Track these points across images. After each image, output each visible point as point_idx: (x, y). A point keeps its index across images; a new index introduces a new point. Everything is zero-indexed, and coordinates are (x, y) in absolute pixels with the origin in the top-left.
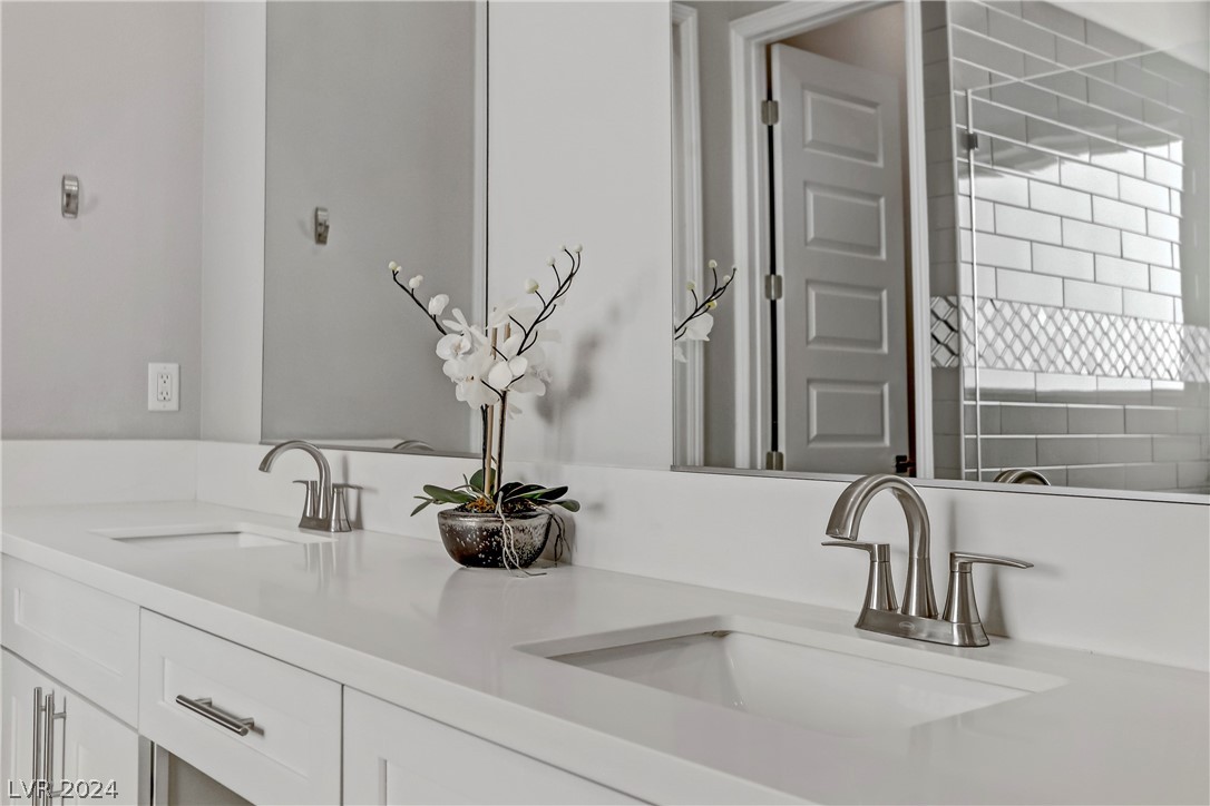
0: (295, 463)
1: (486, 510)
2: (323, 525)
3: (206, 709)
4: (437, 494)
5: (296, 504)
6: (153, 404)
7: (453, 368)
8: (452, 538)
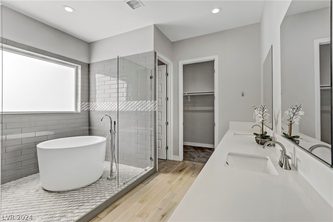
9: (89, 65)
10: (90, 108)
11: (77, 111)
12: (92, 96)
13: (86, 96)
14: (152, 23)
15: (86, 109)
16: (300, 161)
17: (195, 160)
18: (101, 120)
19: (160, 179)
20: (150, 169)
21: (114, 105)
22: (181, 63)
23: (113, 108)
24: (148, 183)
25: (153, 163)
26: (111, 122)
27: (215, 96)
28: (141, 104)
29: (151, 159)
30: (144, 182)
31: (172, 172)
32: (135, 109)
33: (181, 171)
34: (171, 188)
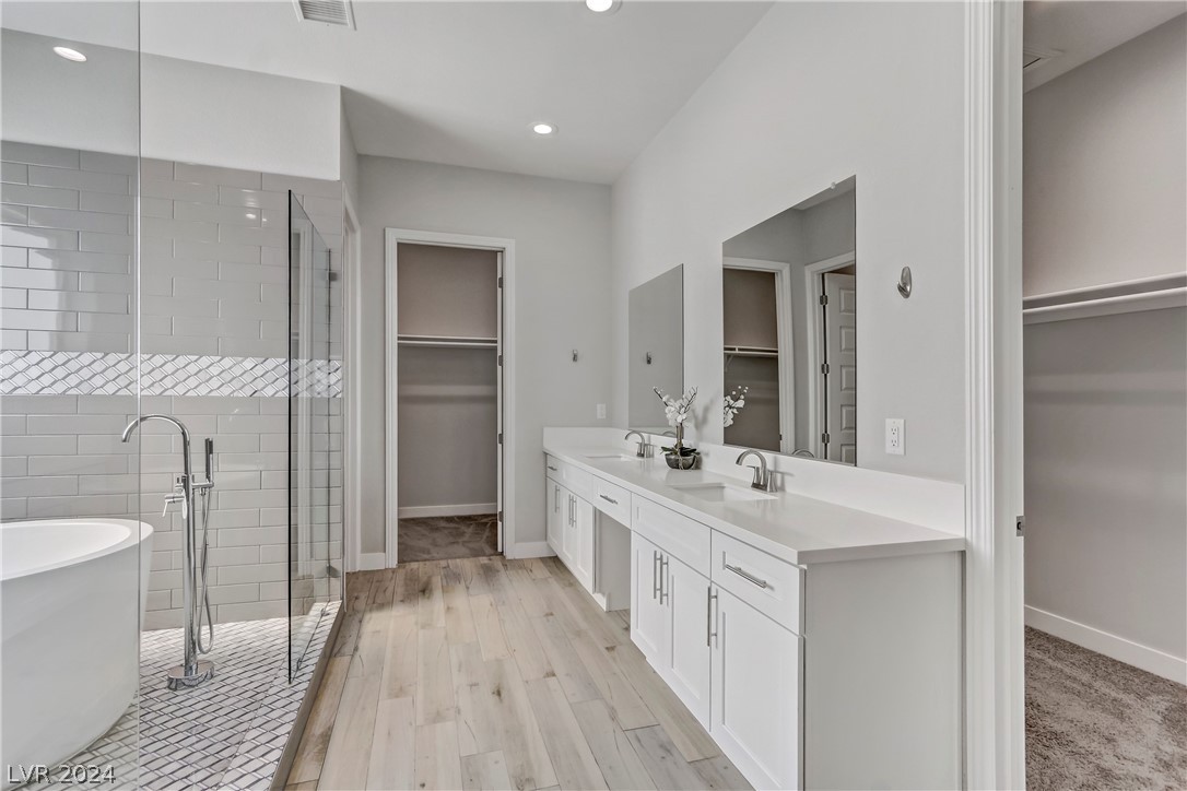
0: (636, 438)
1: (676, 454)
2: (643, 456)
3: (606, 498)
4: (664, 449)
5: (636, 449)
6: (599, 417)
7: (669, 416)
8: (668, 460)
14: (335, 79)
16: (791, 475)
17: (435, 555)
18: (125, 441)
19: (384, 627)
20: (334, 607)
21: (107, 369)
22: (393, 237)
23: (98, 381)
24: (356, 649)
25: (337, 585)
26: (186, 444)
27: (499, 354)
28: (214, 370)
29: (331, 571)
30: (336, 650)
31: (402, 601)
32: (248, 391)
33: (425, 590)
34: (446, 637)
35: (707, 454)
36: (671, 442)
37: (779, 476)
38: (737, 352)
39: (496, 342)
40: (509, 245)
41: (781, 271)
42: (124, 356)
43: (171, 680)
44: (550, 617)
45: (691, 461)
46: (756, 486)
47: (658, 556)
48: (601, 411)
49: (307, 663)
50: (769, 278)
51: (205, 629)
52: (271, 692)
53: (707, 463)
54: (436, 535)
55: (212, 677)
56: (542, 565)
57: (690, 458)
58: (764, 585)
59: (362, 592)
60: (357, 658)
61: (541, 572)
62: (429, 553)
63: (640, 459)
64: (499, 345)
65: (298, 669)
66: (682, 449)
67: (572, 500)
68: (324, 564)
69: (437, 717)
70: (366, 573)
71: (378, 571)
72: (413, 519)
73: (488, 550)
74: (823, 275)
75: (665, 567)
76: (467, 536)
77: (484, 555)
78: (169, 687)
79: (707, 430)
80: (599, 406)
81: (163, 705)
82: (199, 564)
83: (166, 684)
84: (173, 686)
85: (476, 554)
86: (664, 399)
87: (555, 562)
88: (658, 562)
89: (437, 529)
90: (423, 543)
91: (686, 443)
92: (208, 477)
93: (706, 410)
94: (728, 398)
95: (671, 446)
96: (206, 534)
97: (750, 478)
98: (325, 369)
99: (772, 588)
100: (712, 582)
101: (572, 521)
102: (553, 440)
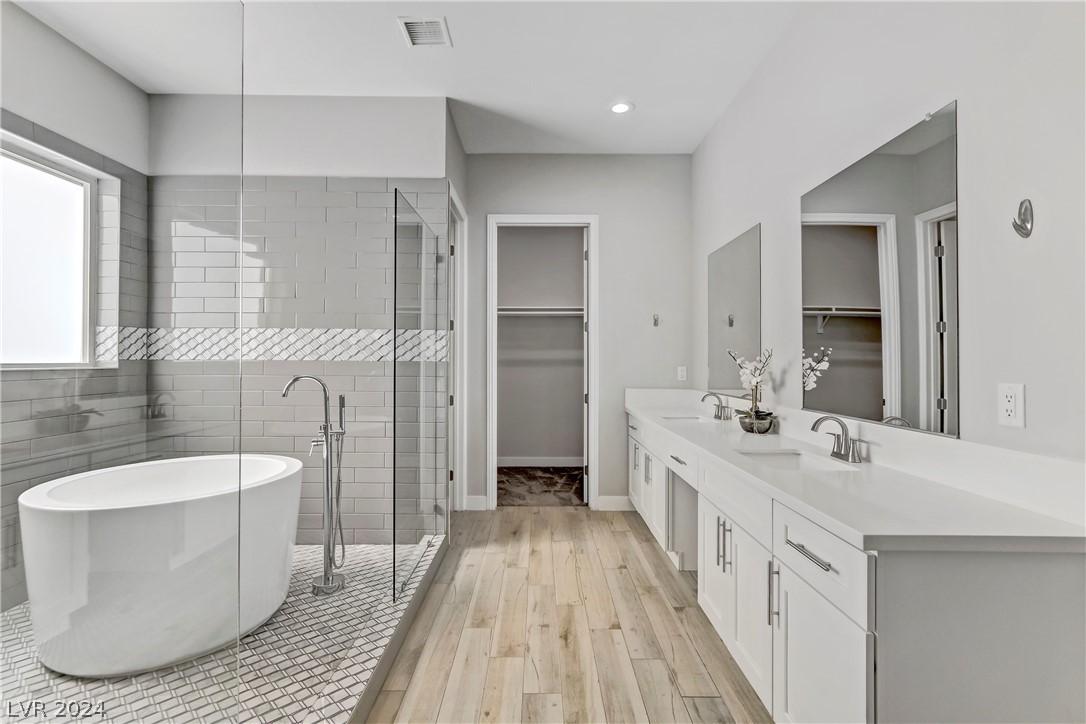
0: (712, 400)
1: (751, 417)
2: (720, 418)
3: (676, 459)
4: (738, 412)
5: (713, 411)
6: (679, 378)
7: (743, 379)
8: (743, 424)
9: (150, 183)
10: (153, 349)
11: (96, 363)
12: (159, 305)
13: (137, 305)
14: (440, 92)
15: (139, 356)
16: (879, 445)
17: (529, 501)
18: (284, 396)
19: (479, 563)
20: (438, 540)
21: (282, 340)
22: (494, 221)
23: (276, 350)
24: (453, 579)
25: (441, 521)
26: (326, 399)
27: (585, 321)
28: (353, 340)
29: (437, 509)
30: (437, 578)
31: (496, 540)
32: (376, 357)
33: (516, 533)
34: (527, 578)
35: (784, 419)
36: (746, 405)
37: (864, 446)
38: (834, 312)
39: (582, 310)
40: (592, 220)
41: (884, 224)
42: (293, 330)
43: (314, 587)
44: (624, 570)
45: (767, 426)
46: (836, 455)
47: (721, 523)
48: (681, 373)
49: (410, 586)
50: (872, 231)
51: (339, 548)
52: (380, 607)
53: (785, 427)
54: (533, 483)
55: (343, 588)
56: (623, 518)
57: (766, 423)
58: (827, 567)
59: (464, 529)
60: (452, 588)
61: (620, 526)
62: (524, 499)
63: (717, 421)
64: (585, 313)
65: (402, 590)
66: (757, 412)
67: (647, 459)
68: (432, 503)
69: (509, 652)
70: (471, 513)
71: (480, 511)
72: (516, 468)
73: (576, 500)
74: (939, 224)
75: (728, 534)
76: (559, 486)
77: (571, 504)
78: (313, 592)
79: (785, 393)
80: (679, 368)
81: (306, 606)
82: (334, 496)
83: (311, 589)
84: (316, 591)
85: (566, 502)
86: (739, 361)
87: (633, 517)
88: (721, 528)
89: (534, 478)
90: (521, 490)
91: (763, 407)
92: (341, 426)
93: (784, 372)
94: (810, 360)
95: (747, 409)
96: (339, 471)
97: (830, 444)
98: (433, 338)
99: (837, 572)
100: (773, 556)
101: (647, 479)
102: (634, 401)
